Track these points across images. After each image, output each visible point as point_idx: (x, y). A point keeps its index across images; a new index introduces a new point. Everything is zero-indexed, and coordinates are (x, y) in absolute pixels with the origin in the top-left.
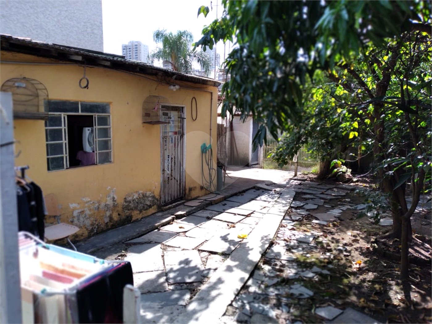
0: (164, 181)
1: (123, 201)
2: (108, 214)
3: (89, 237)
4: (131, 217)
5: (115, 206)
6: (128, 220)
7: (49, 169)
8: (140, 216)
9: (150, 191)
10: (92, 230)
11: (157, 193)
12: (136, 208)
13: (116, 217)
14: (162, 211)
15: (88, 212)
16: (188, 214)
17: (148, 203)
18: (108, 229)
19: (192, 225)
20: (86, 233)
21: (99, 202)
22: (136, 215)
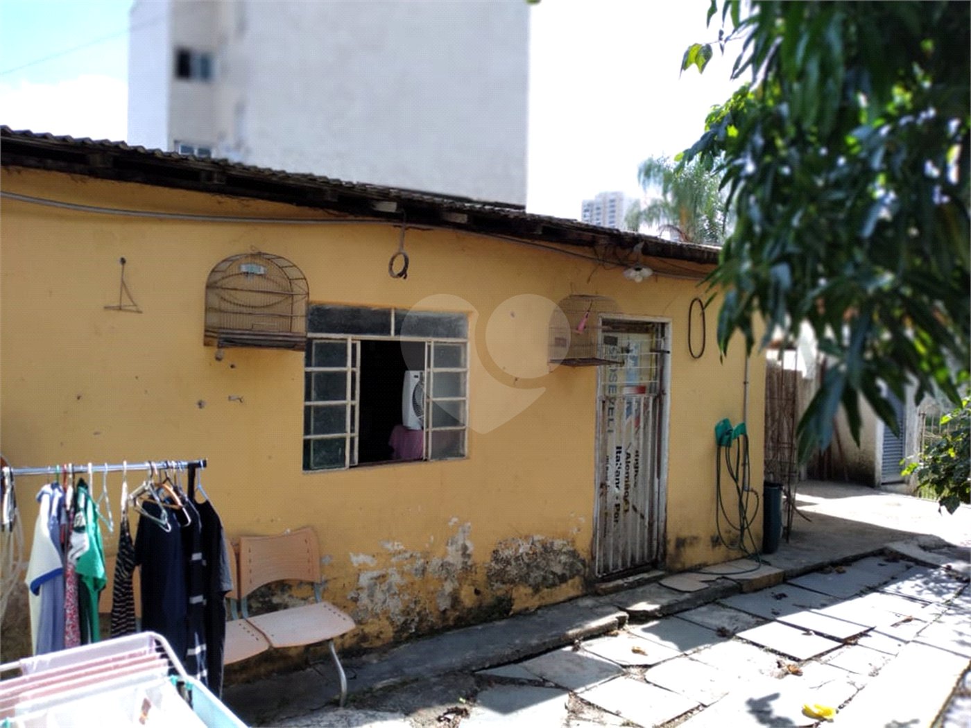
0: (604, 514)
1: (488, 559)
2: (449, 587)
3: (397, 642)
4: (510, 601)
5: (467, 569)
6: (501, 610)
7: (307, 466)
8: (534, 602)
9: (564, 536)
10: (405, 626)
11: (583, 545)
12: (524, 579)
13: (468, 599)
14: (596, 594)
15: (395, 579)
16: (665, 613)
17: (558, 569)
18: (448, 628)
19: (670, 648)
20: (389, 633)
21: (426, 555)
22: (523, 598)
